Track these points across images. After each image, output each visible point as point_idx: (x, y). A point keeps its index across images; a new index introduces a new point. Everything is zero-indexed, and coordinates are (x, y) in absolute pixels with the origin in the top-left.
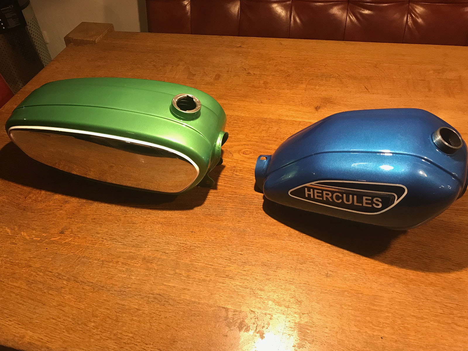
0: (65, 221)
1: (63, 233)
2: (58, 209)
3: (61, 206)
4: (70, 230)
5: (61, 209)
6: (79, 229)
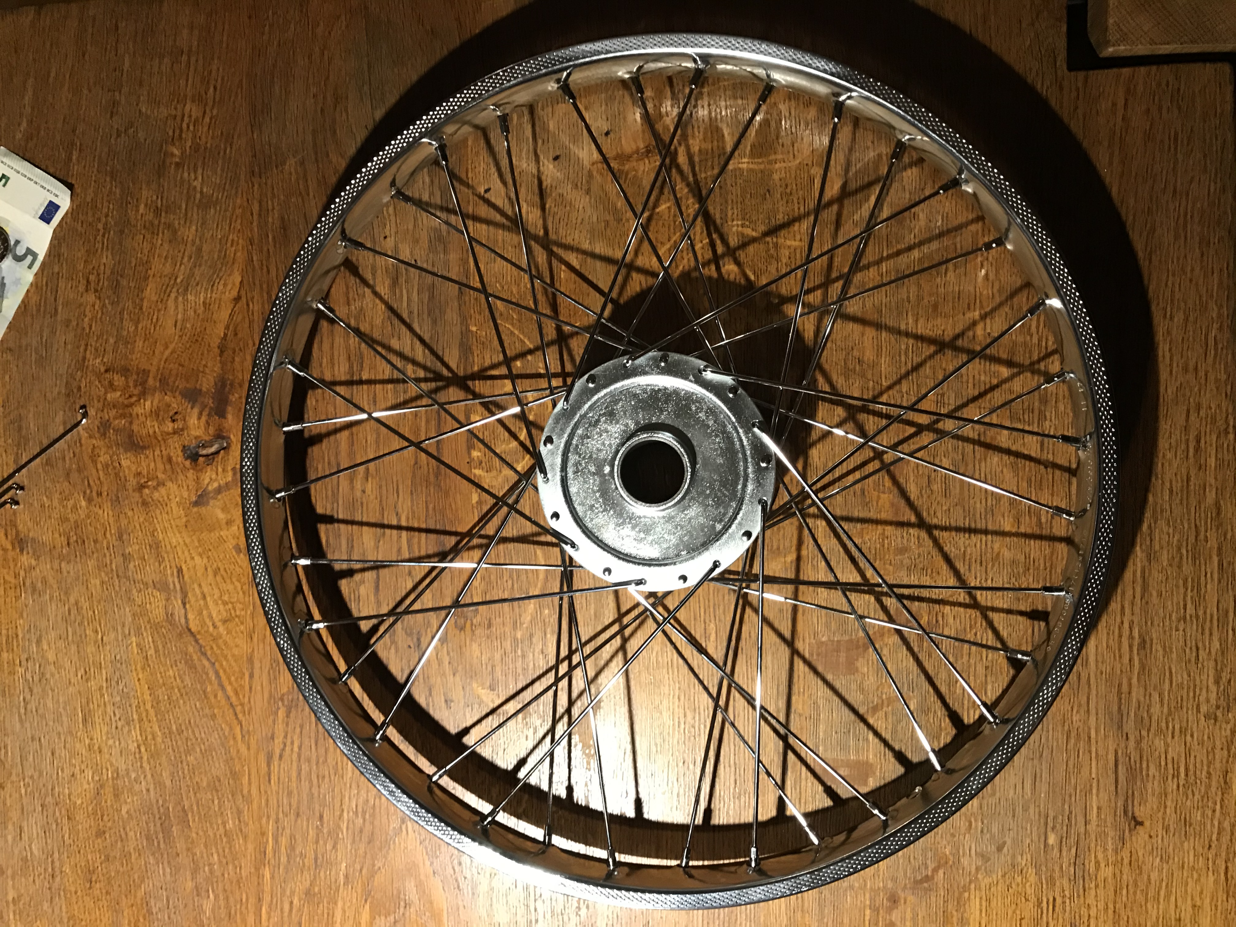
0: (57, 535)
1: (22, 551)
2: (88, 492)
3: (99, 494)
4: (33, 562)
5: (90, 500)
6: (40, 584)
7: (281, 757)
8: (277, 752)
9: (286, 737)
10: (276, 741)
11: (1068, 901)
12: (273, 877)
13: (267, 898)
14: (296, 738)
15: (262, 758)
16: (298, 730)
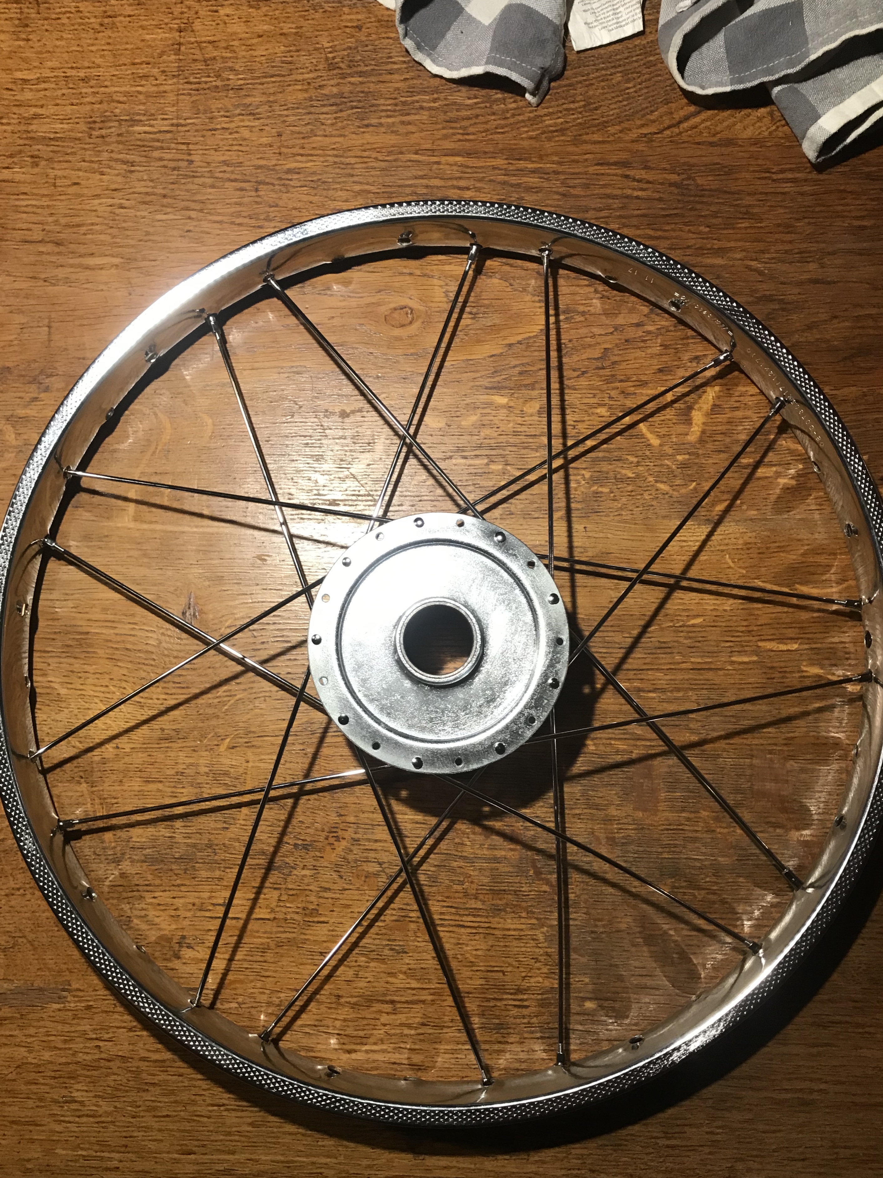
7: (627, 177)
8: (631, 173)
9: (648, 182)
10: (643, 172)
11: (525, 1021)
12: (494, 168)
13: (471, 162)
14: (649, 193)
15: (623, 156)
16: (657, 195)
